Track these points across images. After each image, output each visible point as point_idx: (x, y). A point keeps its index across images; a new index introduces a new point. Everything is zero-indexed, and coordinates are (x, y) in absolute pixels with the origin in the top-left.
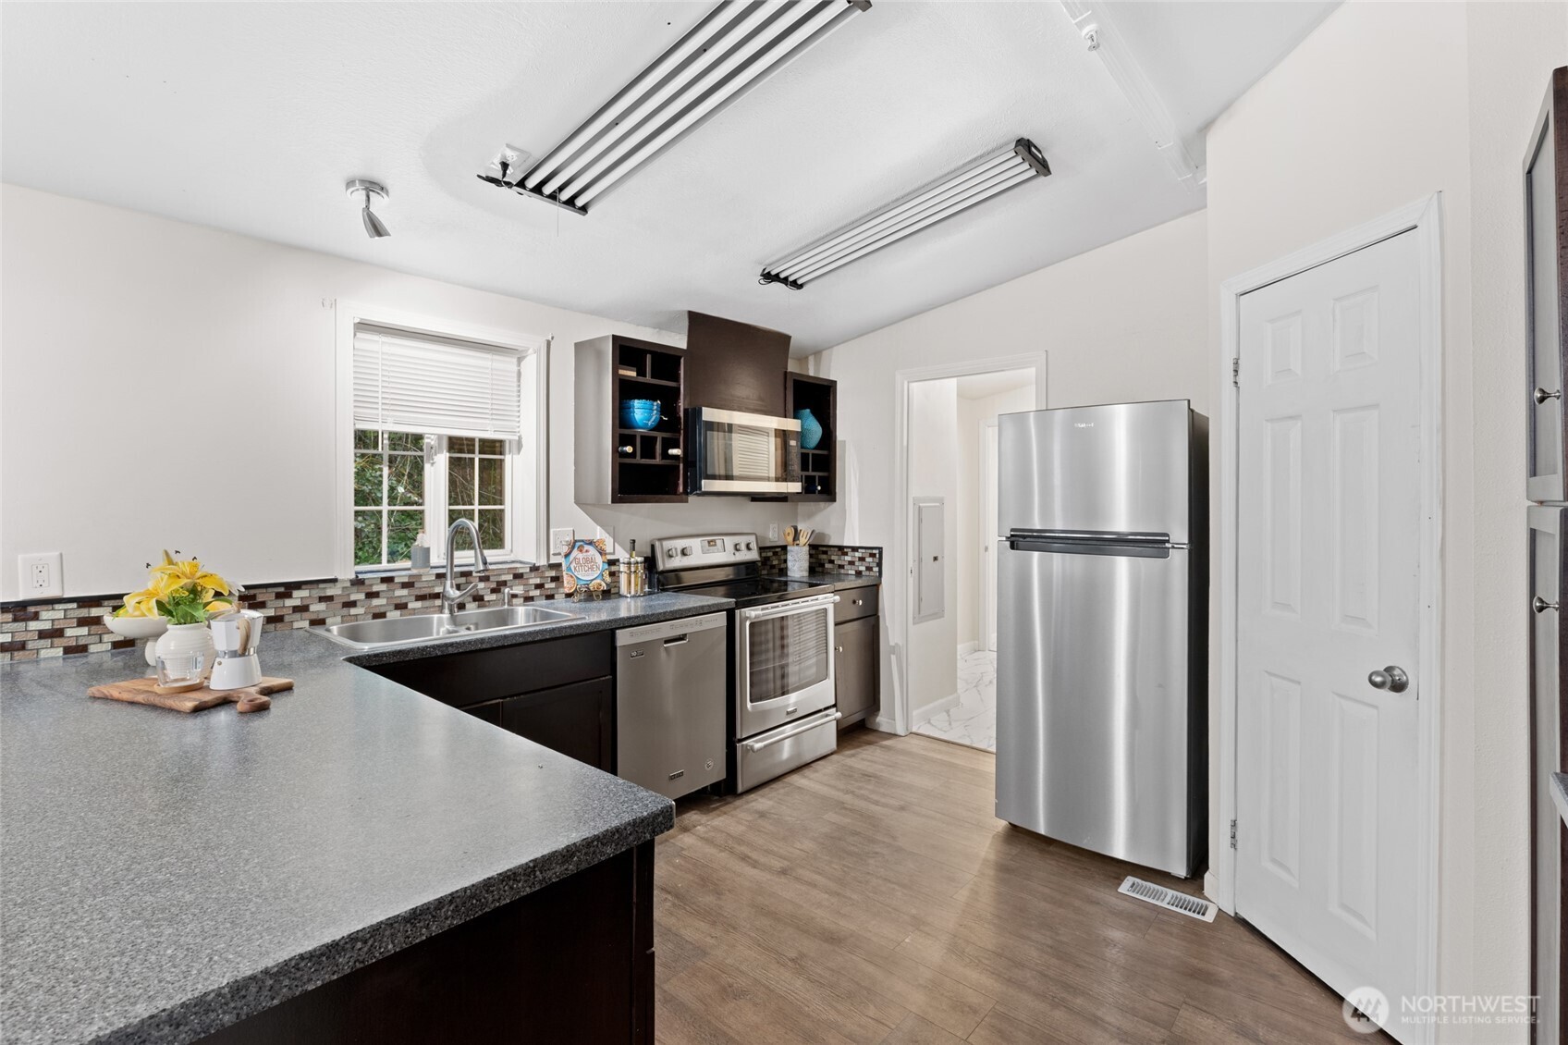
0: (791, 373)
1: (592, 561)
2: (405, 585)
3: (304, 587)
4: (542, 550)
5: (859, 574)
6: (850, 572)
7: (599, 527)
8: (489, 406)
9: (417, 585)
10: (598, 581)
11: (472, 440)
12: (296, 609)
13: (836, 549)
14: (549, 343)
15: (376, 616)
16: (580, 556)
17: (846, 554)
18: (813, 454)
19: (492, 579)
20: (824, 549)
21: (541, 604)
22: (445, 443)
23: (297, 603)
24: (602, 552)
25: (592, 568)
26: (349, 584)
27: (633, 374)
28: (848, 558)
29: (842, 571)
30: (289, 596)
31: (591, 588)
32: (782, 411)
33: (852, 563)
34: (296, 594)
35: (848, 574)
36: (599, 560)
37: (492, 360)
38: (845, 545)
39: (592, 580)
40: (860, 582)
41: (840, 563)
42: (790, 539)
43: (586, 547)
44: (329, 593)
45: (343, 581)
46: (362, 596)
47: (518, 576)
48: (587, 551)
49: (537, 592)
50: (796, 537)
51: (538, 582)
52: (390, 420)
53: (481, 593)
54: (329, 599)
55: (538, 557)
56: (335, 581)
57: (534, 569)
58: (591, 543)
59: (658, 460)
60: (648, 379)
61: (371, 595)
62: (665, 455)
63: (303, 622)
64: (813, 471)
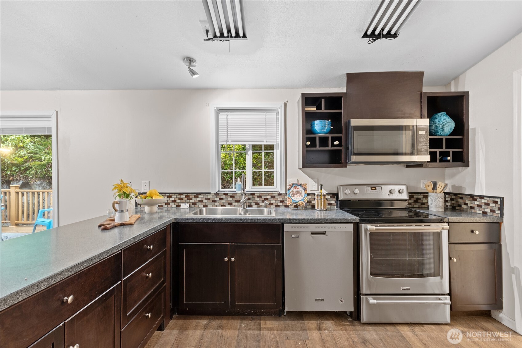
0: (426, 93)
1: (300, 192)
2: (232, 197)
3: (202, 194)
4: (283, 187)
5: (485, 213)
6: (478, 212)
7: (310, 179)
8: (265, 132)
9: (235, 197)
10: (302, 202)
11: (261, 145)
12: (199, 201)
13: (469, 197)
14: (285, 104)
15: (222, 206)
16: (295, 190)
17: (476, 200)
18: (446, 139)
19: (263, 197)
20: (461, 196)
21: (282, 209)
22: (251, 147)
23: (200, 199)
24: (305, 189)
25: (299, 196)
26: (214, 195)
27: (315, 109)
28: (477, 203)
29: (473, 211)
30: (198, 197)
31: (298, 204)
32: (419, 115)
33: (479, 206)
34: (200, 196)
35: (477, 213)
36: (303, 192)
37: (266, 115)
38: (476, 194)
39: (299, 201)
40: (484, 219)
41: (472, 205)
42: (430, 188)
43: (298, 187)
44: (209, 197)
45: (212, 193)
46: (218, 199)
47: (273, 197)
48: (298, 188)
49: (281, 204)
50: (434, 188)
51: (281, 200)
52: (230, 140)
53: (258, 202)
54: (208, 199)
55: (281, 190)
56: (210, 193)
57: (280, 194)
58: (300, 185)
59: (330, 148)
60: (323, 110)
61: (221, 199)
62: (333, 145)
63: (201, 205)
64: (446, 148)
